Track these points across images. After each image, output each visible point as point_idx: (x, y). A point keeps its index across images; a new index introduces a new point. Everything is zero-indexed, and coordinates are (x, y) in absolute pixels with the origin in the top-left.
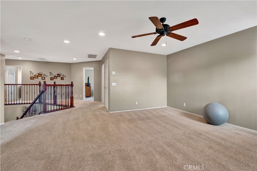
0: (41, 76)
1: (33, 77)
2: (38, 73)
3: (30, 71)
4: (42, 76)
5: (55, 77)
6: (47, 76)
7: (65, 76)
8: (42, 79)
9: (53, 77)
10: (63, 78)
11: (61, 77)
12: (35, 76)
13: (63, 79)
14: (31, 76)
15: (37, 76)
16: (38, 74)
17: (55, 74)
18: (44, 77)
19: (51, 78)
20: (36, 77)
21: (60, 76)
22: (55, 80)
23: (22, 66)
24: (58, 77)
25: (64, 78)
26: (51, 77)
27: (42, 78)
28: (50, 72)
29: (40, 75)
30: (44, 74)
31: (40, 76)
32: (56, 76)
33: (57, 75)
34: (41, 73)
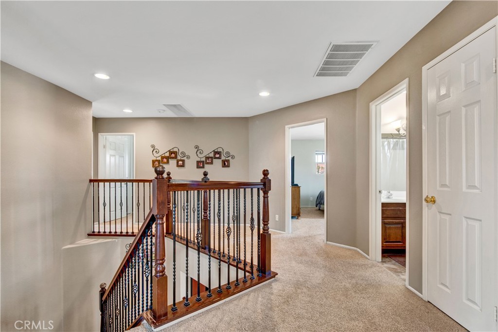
0: (176, 157)
1: (159, 161)
2: (169, 151)
3: (153, 146)
4: (179, 158)
5: (209, 160)
6: (188, 157)
7: (233, 157)
8: (178, 166)
9: (204, 159)
10: (228, 161)
11: (223, 158)
12: (163, 158)
13: (228, 166)
14: (155, 159)
16: (168, 153)
17: (208, 151)
18: (183, 161)
19: (198, 162)
20: (165, 160)
21: (220, 156)
22: (208, 168)
23: (134, 134)
24: (214, 160)
25: (231, 161)
26: (199, 160)
27: (178, 162)
28: (197, 147)
29: (173, 155)
30: (182, 153)
31: (173, 158)
32: (211, 158)
33: (212, 155)
34: (175, 150)
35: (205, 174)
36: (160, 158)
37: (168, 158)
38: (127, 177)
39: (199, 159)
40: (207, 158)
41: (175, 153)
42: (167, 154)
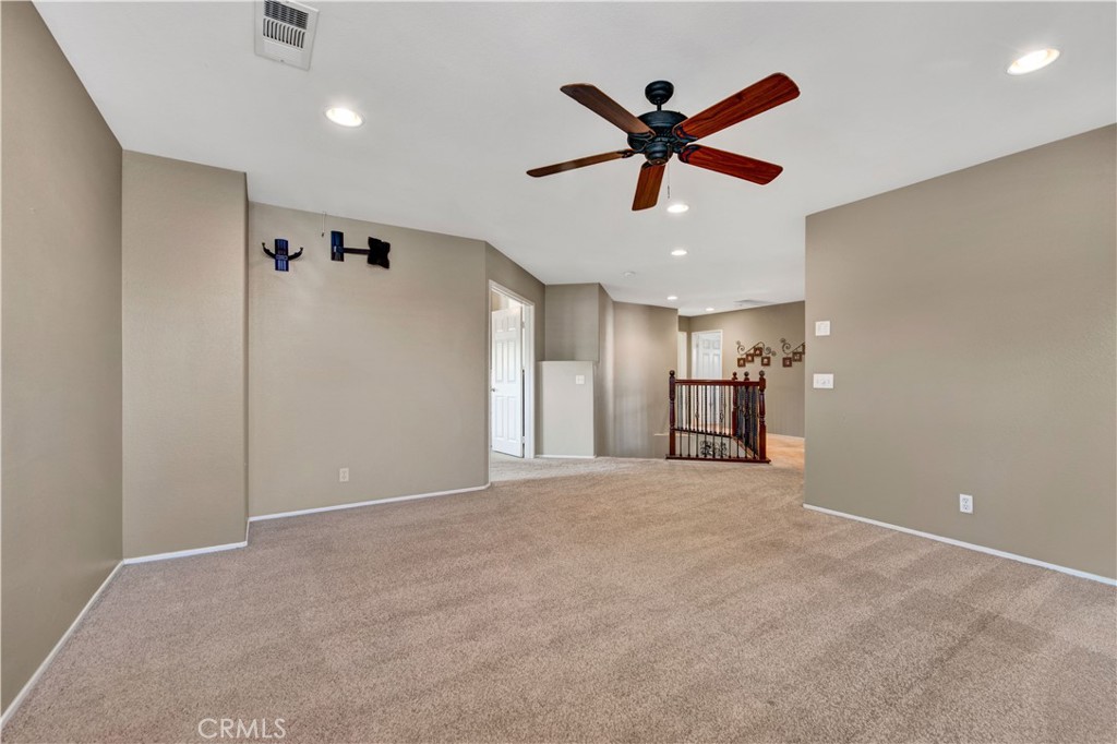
0: (761, 354)
1: (744, 359)
2: (754, 347)
3: (738, 343)
4: (764, 355)
5: (797, 356)
6: (774, 354)
8: (763, 364)
9: (791, 356)
12: (748, 355)
14: (740, 357)
15: (750, 355)
16: (753, 350)
17: (795, 345)
18: (769, 358)
19: (784, 359)
20: (750, 358)
27: (762, 361)
28: (783, 341)
29: (758, 352)
31: (758, 355)
32: (800, 353)
34: (761, 345)
35: (746, 374)
36: (744, 356)
37: (753, 356)
38: (720, 378)
39: (785, 356)
40: (795, 354)
41: (760, 349)
42: (752, 352)
